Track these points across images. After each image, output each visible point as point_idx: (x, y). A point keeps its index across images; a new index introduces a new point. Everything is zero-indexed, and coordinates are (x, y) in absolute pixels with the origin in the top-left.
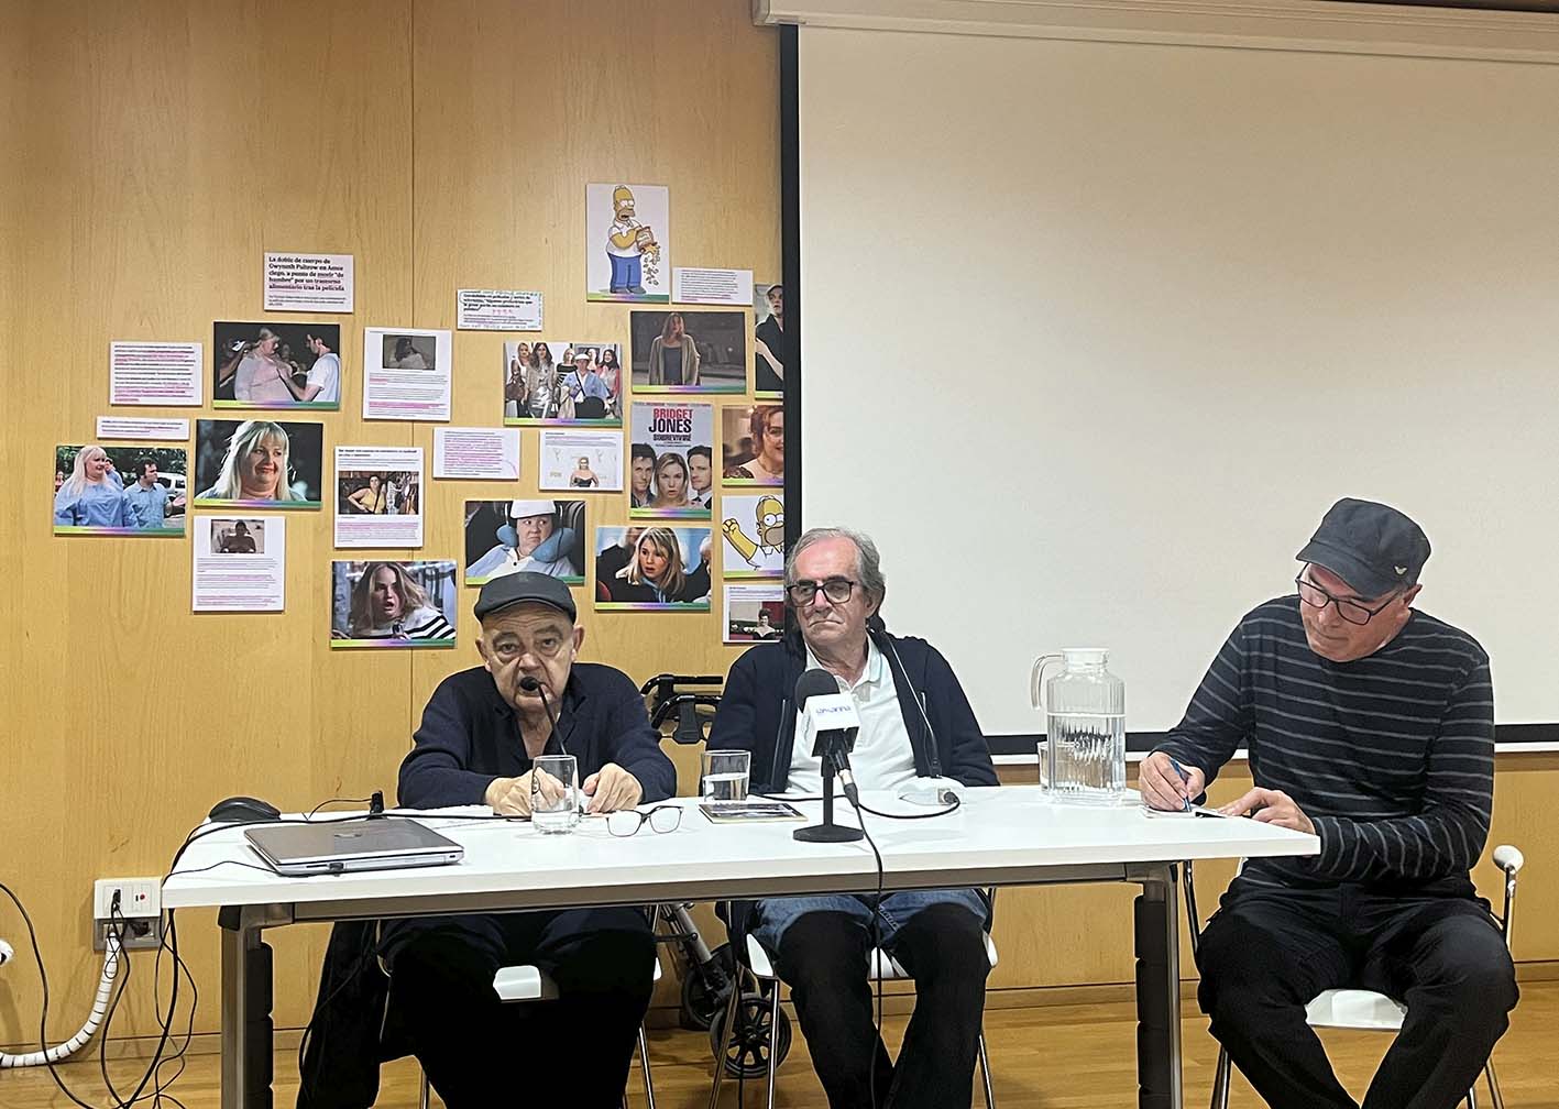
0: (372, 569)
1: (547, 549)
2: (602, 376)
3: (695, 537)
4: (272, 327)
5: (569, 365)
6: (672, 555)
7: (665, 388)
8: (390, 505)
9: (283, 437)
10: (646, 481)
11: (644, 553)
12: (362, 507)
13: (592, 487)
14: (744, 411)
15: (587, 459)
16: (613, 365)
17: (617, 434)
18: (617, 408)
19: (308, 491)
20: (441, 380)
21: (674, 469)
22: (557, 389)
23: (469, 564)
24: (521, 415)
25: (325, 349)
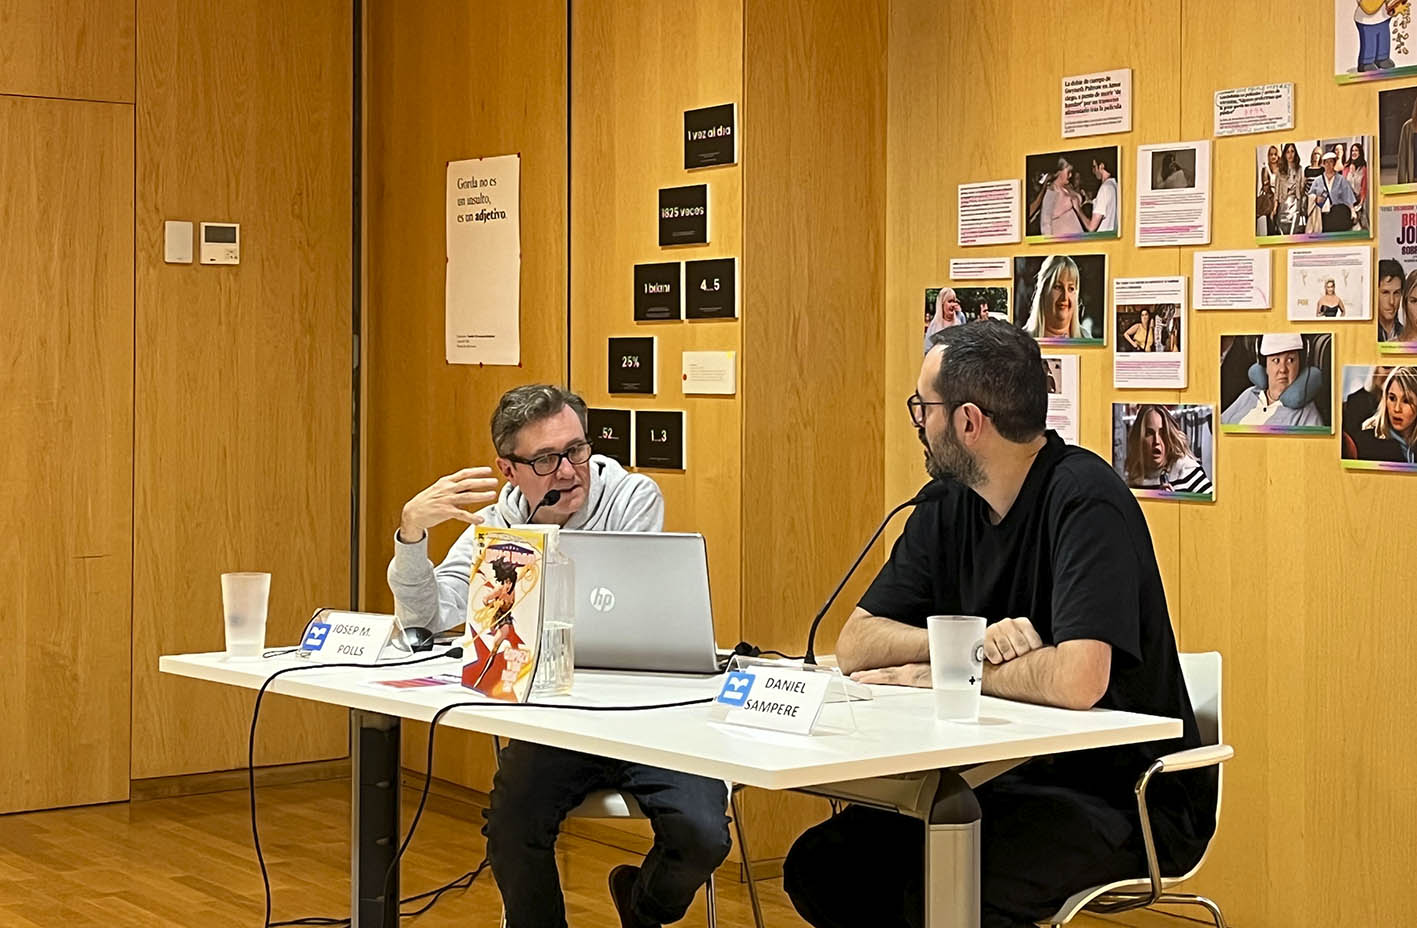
0: (1143, 411)
1: (1294, 394)
2: (1349, 177)
4: (1069, 156)
5: (1316, 167)
8: (1158, 342)
9: (1075, 271)
10: (1395, 308)
11: (1392, 399)
12: (1135, 345)
15: (1333, 282)
16: (1360, 163)
17: (1362, 252)
18: (1364, 216)
19: (1093, 328)
20: (1199, 198)
22: (1304, 199)
23: (1223, 409)
24: (1270, 233)
25: (1106, 174)
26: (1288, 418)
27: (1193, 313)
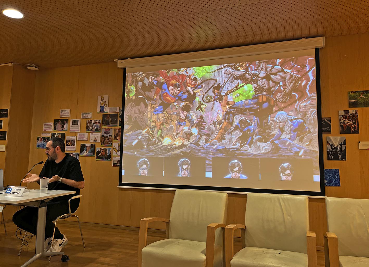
0: (69, 153)
1: (90, 151)
2: (98, 125)
3: (109, 149)
4: (61, 120)
5: (94, 123)
6: (106, 152)
7: (106, 126)
8: (72, 145)
9: (61, 135)
10: (103, 141)
11: (102, 152)
12: (69, 145)
13: (96, 142)
14: (117, 129)
15: (96, 137)
16: (100, 123)
17: (100, 134)
18: (100, 129)
20: (79, 126)
21: (107, 139)
22: (92, 127)
23: (80, 153)
24: (88, 131)
25: (66, 122)
26: (89, 154)
27: (77, 141)
